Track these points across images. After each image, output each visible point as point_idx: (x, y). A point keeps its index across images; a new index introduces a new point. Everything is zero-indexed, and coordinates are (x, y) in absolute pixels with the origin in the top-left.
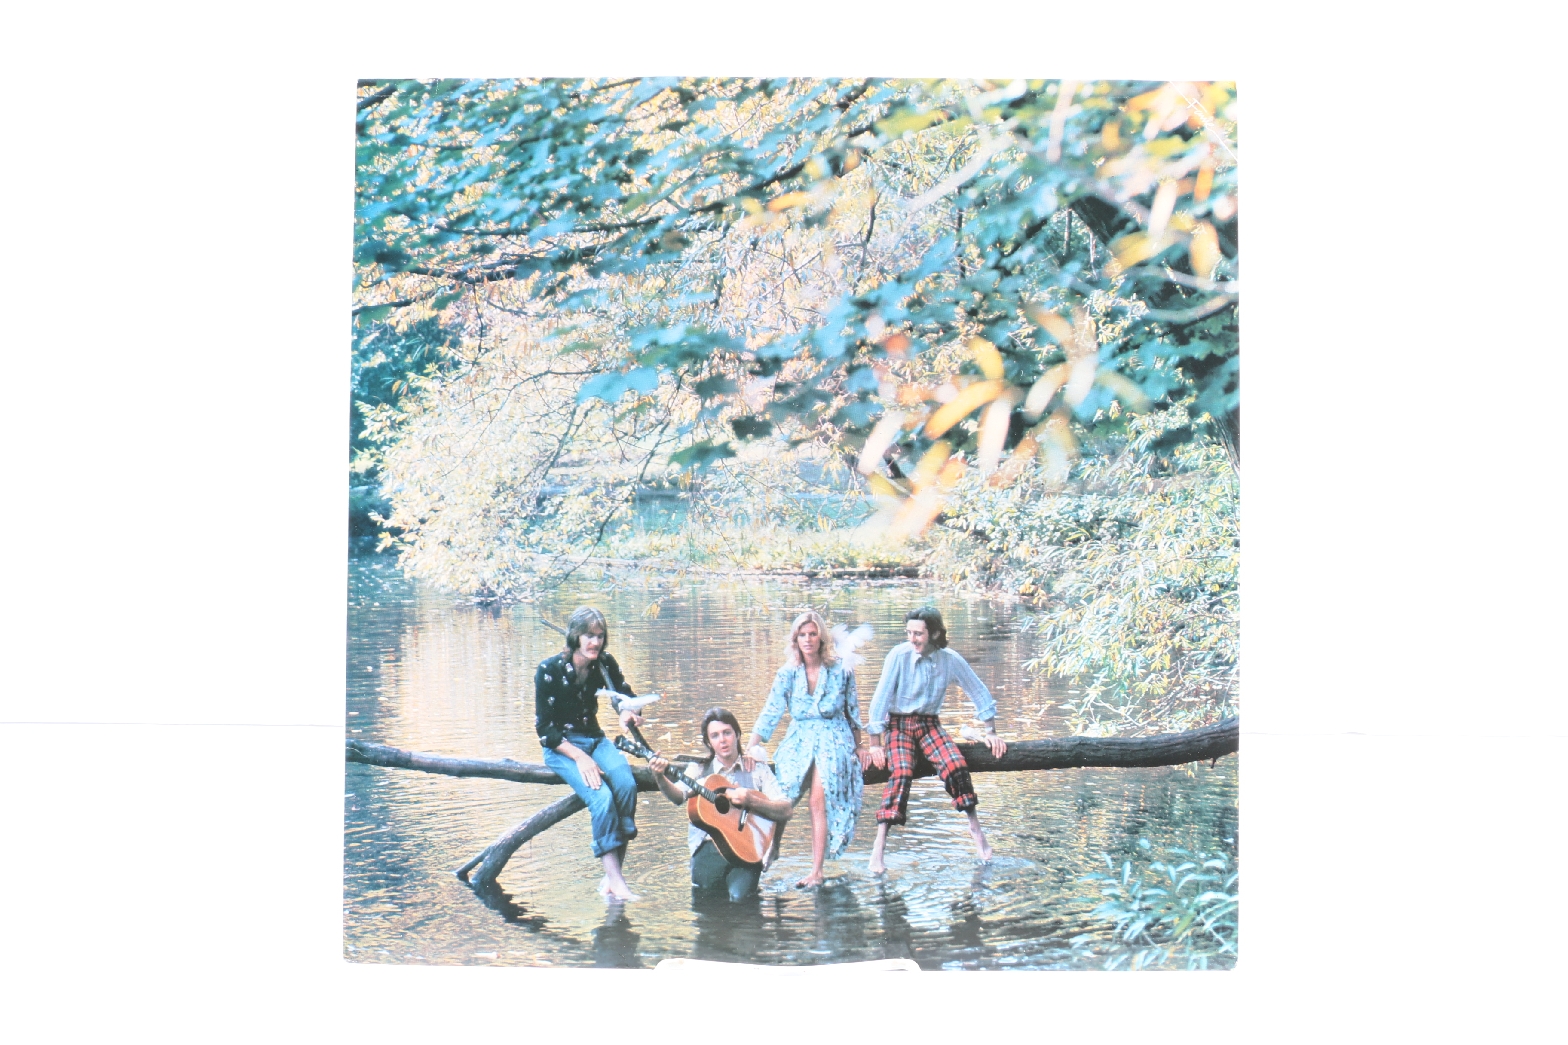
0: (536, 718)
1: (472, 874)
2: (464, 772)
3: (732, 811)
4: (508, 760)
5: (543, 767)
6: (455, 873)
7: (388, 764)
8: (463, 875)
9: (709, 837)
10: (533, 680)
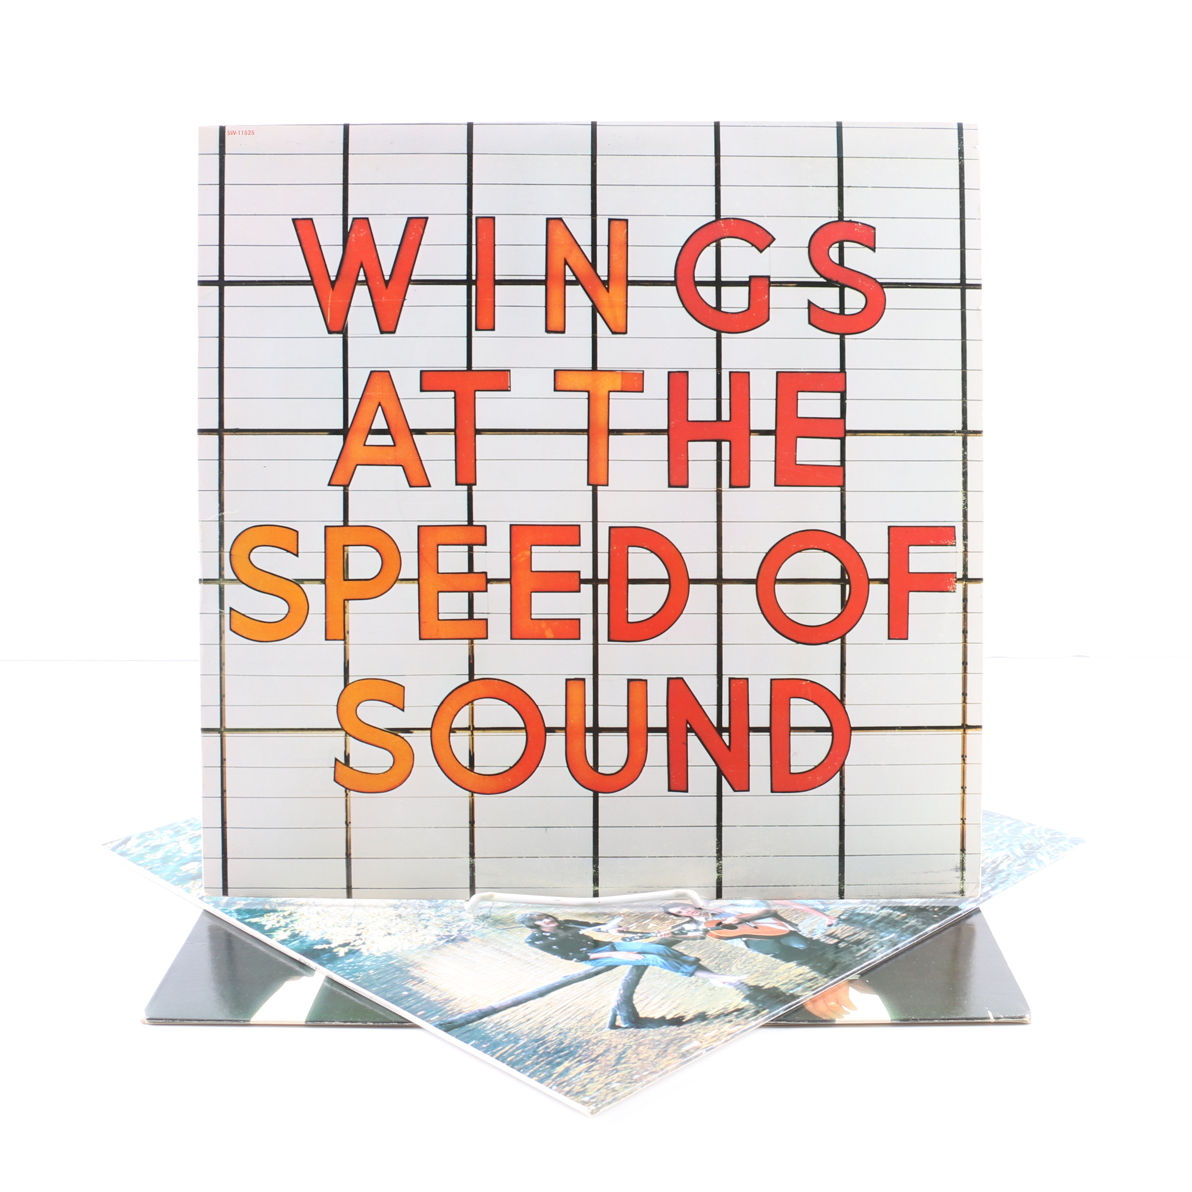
0: (556, 957)
1: (619, 1022)
2: (542, 994)
3: (738, 926)
4: (565, 977)
5: (593, 968)
6: (607, 1029)
7: (481, 1018)
8: (613, 1026)
9: (744, 939)
10: (530, 947)
